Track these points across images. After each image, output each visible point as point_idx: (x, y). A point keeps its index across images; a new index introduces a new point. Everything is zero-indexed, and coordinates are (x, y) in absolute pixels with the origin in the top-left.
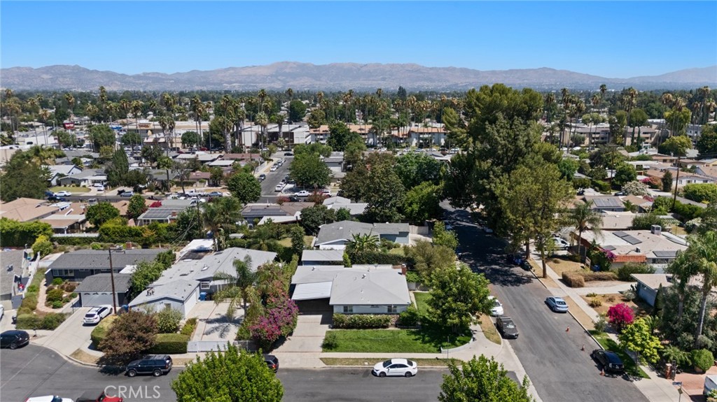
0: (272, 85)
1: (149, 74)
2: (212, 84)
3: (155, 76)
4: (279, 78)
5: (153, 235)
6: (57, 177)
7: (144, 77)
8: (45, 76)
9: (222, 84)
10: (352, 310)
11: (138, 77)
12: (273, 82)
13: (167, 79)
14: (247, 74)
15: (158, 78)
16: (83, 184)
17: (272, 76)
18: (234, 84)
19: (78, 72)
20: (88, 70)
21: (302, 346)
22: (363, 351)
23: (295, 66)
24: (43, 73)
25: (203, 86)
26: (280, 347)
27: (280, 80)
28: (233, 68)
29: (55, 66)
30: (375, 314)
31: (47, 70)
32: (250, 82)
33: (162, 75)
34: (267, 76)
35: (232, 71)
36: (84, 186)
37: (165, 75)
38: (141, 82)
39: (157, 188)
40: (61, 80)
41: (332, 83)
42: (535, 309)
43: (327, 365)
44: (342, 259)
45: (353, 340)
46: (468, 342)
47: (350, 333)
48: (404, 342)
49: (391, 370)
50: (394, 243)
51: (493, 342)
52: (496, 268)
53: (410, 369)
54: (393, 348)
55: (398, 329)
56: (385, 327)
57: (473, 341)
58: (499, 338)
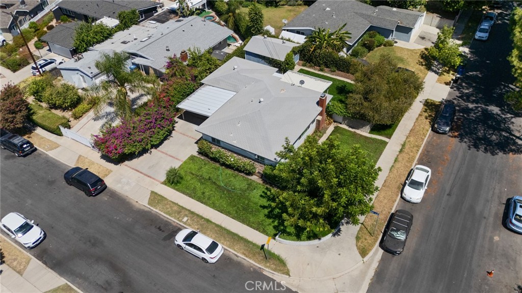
21: (153, 166)
42: (478, 209)
43: (149, 204)
44: (283, 60)
45: (202, 179)
46: (320, 239)
47: (209, 168)
48: (248, 204)
49: (187, 247)
50: (386, 39)
51: (358, 248)
52: (491, 111)
53: (207, 256)
54: (230, 209)
55: (260, 181)
56: (250, 173)
57: (334, 235)
58: (372, 245)
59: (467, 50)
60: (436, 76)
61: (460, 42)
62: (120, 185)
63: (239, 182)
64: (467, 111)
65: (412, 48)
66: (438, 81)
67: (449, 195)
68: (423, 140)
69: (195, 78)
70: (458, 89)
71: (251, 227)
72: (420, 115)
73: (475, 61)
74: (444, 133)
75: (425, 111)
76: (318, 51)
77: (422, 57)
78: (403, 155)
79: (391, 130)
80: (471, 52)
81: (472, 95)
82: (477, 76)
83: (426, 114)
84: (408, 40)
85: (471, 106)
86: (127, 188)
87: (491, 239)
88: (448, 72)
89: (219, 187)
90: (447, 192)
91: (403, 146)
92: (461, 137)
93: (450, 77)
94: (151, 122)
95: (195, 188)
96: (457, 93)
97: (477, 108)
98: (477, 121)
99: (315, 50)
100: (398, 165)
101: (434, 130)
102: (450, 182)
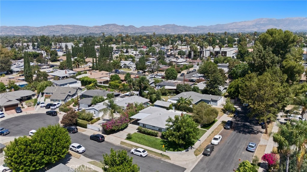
0: (253, 29)
1: (200, 26)
2: (224, 30)
3: (202, 27)
4: (257, 26)
5: (122, 88)
6: (124, 65)
7: (198, 28)
8: (163, 29)
9: (229, 30)
10: (145, 126)
11: (195, 28)
12: (254, 28)
13: (206, 28)
14: (241, 25)
15: (203, 28)
16: (130, 68)
17: (253, 25)
18: (234, 30)
19: (174, 26)
20: (177, 26)
21: (121, 135)
22: (138, 143)
23: (266, 20)
24: (163, 27)
25: (221, 31)
26: (114, 134)
27: (257, 27)
28: (235, 23)
29: (166, 25)
30: (152, 130)
31: (164, 26)
32: (242, 29)
33: (204, 26)
34: (251, 26)
35: (234, 24)
36: (131, 69)
37: (206, 27)
38: (196, 30)
39: (150, 72)
40: (168, 30)
41: (285, 28)
42: (238, 146)
43: (120, 144)
44: (168, 107)
45: (139, 138)
46: (181, 151)
47: (141, 135)
48: (156, 144)
49: (135, 152)
50: (208, 104)
51: (195, 154)
52: (246, 124)
53: (142, 154)
54: (150, 145)
55: (160, 138)
56: (156, 136)
57: (186, 151)
58: (200, 154)
59: (240, 109)
60: (227, 115)
61: (238, 107)
62: (109, 140)
63: (153, 138)
64: (238, 124)
65: (218, 107)
66: (228, 116)
67: (228, 143)
68: (220, 131)
69: (136, 111)
70: (235, 119)
71: (157, 149)
72: (220, 125)
73: (242, 112)
74: (228, 129)
75: (222, 123)
76: (181, 105)
77: (222, 110)
78: (212, 134)
79: (209, 128)
80: (241, 110)
81: (240, 120)
82: (243, 116)
83: (222, 124)
84: (217, 105)
85: (239, 123)
86: (112, 141)
87: (241, 153)
88: (232, 114)
89: (145, 140)
90: (228, 142)
91: (213, 132)
92: (235, 130)
93: (233, 115)
94: (122, 120)
95: (137, 140)
96: (235, 120)
97: (241, 123)
98: (241, 126)
99: (180, 105)
100: (210, 136)
101: (225, 128)
102: (229, 140)
